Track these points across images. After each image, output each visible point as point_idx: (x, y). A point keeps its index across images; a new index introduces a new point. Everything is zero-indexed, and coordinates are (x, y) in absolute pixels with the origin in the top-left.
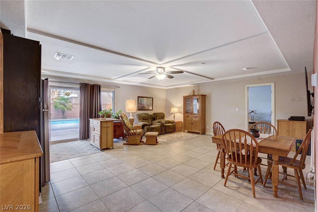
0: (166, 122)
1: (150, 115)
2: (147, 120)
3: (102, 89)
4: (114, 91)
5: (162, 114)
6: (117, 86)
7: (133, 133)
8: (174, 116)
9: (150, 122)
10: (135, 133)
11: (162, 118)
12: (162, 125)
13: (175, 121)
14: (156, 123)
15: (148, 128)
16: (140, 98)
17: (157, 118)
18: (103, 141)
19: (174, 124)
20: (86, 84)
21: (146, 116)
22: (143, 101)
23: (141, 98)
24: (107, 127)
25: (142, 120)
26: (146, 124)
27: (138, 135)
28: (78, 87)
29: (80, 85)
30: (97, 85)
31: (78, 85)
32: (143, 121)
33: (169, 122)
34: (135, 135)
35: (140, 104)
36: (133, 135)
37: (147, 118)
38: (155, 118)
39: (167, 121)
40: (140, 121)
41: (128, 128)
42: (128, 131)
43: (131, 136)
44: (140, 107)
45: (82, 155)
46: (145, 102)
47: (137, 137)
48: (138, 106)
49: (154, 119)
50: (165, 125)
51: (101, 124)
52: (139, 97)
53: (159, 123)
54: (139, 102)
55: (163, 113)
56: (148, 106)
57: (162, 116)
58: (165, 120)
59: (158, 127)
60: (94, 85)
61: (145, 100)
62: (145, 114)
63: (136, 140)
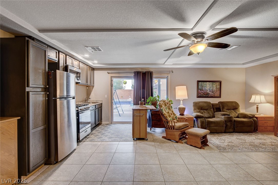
0: (239, 116)
1: (213, 105)
2: (206, 110)
3: (154, 76)
4: (168, 76)
5: (234, 104)
6: (171, 71)
7: (171, 126)
8: (257, 108)
9: (211, 114)
10: (173, 126)
11: (233, 109)
12: (229, 120)
13: (256, 116)
14: (219, 116)
15: (203, 121)
16: (200, 83)
17: (223, 108)
18: (136, 130)
19: (254, 121)
20: (139, 72)
21: (205, 105)
22: (205, 86)
23: (203, 83)
24: (140, 116)
25: (198, 110)
26: (200, 116)
27: (177, 129)
28: (133, 75)
29: (134, 74)
30: (149, 72)
31: (132, 74)
32: (199, 112)
33: (245, 116)
34: (174, 129)
35: (201, 90)
36: (172, 129)
37: (207, 108)
38: (221, 108)
39: (242, 114)
40: (195, 111)
41: (167, 120)
42: (166, 123)
43: (169, 129)
44: (200, 93)
45: (117, 140)
46: (208, 87)
47: (175, 132)
48: (198, 93)
49: (218, 110)
50: (234, 120)
51: (133, 113)
52: (198, 82)
53: (223, 116)
54: (200, 87)
55: (236, 103)
56: (212, 92)
57: (234, 106)
58: (238, 113)
59: (221, 121)
60: (146, 72)
61: (208, 85)
62: (204, 103)
63: (175, 135)
